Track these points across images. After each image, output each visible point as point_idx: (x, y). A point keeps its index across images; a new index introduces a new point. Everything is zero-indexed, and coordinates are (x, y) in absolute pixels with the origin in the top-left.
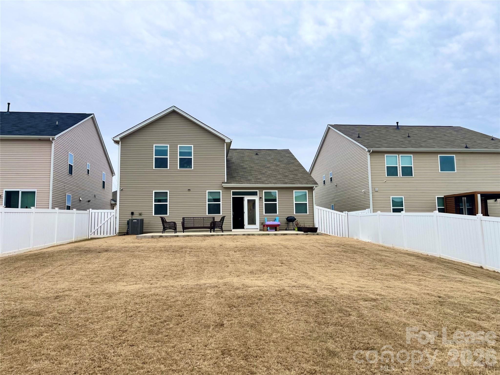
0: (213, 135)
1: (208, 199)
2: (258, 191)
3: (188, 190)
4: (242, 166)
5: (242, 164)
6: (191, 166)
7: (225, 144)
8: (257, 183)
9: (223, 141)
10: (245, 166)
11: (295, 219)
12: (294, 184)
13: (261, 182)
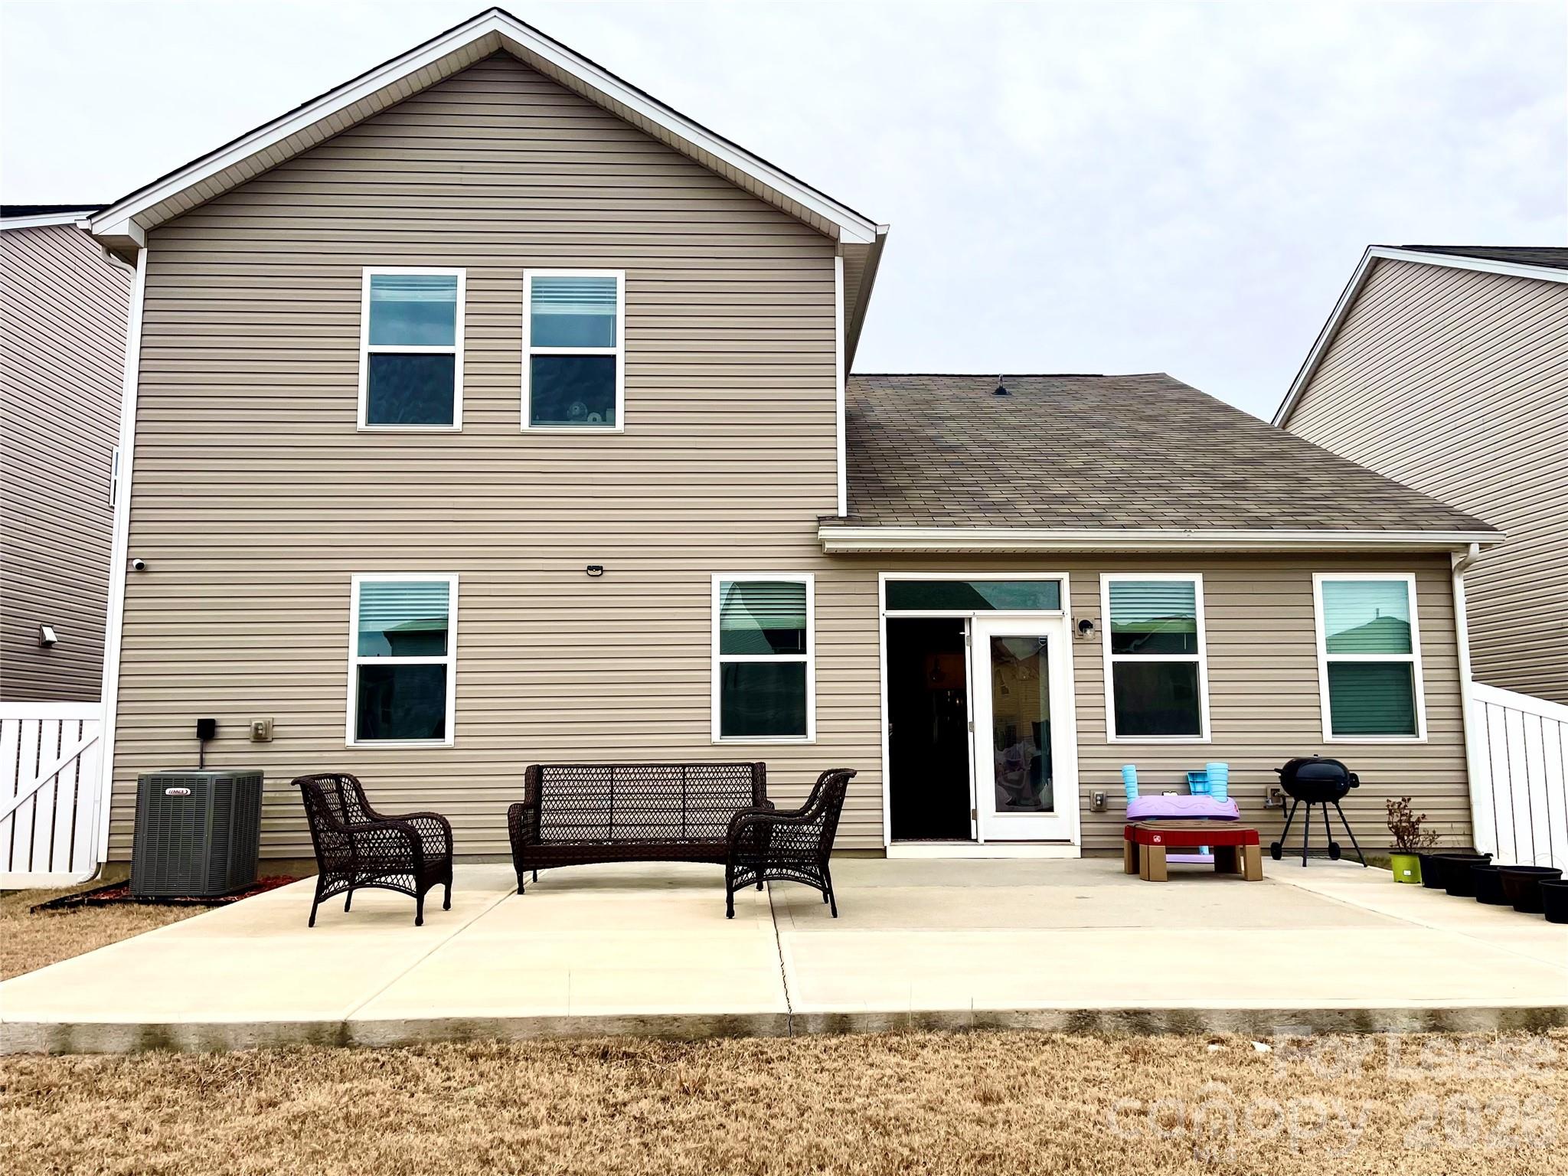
0: (761, 207)
1: (725, 634)
2: (1064, 577)
3: (590, 568)
4: (930, 439)
5: (932, 432)
6: (608, 414)
7: (839, 263)
8: (1063, 524)
9: (823, 242)
10: (952, 441)
11: (1354, 781)
12: (1320, 526)
13: (1084, 515)
